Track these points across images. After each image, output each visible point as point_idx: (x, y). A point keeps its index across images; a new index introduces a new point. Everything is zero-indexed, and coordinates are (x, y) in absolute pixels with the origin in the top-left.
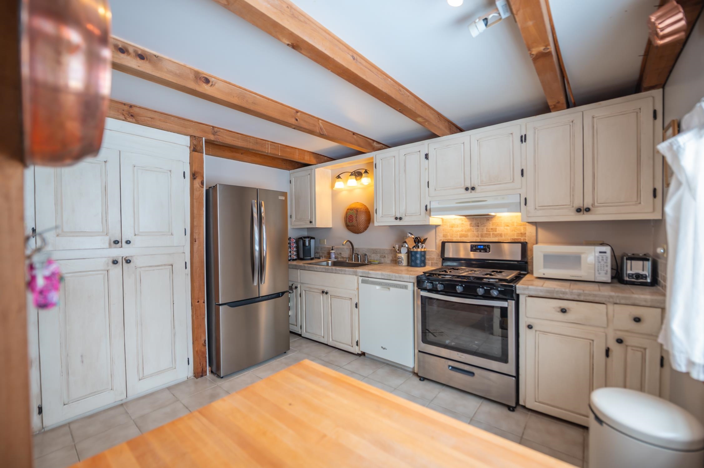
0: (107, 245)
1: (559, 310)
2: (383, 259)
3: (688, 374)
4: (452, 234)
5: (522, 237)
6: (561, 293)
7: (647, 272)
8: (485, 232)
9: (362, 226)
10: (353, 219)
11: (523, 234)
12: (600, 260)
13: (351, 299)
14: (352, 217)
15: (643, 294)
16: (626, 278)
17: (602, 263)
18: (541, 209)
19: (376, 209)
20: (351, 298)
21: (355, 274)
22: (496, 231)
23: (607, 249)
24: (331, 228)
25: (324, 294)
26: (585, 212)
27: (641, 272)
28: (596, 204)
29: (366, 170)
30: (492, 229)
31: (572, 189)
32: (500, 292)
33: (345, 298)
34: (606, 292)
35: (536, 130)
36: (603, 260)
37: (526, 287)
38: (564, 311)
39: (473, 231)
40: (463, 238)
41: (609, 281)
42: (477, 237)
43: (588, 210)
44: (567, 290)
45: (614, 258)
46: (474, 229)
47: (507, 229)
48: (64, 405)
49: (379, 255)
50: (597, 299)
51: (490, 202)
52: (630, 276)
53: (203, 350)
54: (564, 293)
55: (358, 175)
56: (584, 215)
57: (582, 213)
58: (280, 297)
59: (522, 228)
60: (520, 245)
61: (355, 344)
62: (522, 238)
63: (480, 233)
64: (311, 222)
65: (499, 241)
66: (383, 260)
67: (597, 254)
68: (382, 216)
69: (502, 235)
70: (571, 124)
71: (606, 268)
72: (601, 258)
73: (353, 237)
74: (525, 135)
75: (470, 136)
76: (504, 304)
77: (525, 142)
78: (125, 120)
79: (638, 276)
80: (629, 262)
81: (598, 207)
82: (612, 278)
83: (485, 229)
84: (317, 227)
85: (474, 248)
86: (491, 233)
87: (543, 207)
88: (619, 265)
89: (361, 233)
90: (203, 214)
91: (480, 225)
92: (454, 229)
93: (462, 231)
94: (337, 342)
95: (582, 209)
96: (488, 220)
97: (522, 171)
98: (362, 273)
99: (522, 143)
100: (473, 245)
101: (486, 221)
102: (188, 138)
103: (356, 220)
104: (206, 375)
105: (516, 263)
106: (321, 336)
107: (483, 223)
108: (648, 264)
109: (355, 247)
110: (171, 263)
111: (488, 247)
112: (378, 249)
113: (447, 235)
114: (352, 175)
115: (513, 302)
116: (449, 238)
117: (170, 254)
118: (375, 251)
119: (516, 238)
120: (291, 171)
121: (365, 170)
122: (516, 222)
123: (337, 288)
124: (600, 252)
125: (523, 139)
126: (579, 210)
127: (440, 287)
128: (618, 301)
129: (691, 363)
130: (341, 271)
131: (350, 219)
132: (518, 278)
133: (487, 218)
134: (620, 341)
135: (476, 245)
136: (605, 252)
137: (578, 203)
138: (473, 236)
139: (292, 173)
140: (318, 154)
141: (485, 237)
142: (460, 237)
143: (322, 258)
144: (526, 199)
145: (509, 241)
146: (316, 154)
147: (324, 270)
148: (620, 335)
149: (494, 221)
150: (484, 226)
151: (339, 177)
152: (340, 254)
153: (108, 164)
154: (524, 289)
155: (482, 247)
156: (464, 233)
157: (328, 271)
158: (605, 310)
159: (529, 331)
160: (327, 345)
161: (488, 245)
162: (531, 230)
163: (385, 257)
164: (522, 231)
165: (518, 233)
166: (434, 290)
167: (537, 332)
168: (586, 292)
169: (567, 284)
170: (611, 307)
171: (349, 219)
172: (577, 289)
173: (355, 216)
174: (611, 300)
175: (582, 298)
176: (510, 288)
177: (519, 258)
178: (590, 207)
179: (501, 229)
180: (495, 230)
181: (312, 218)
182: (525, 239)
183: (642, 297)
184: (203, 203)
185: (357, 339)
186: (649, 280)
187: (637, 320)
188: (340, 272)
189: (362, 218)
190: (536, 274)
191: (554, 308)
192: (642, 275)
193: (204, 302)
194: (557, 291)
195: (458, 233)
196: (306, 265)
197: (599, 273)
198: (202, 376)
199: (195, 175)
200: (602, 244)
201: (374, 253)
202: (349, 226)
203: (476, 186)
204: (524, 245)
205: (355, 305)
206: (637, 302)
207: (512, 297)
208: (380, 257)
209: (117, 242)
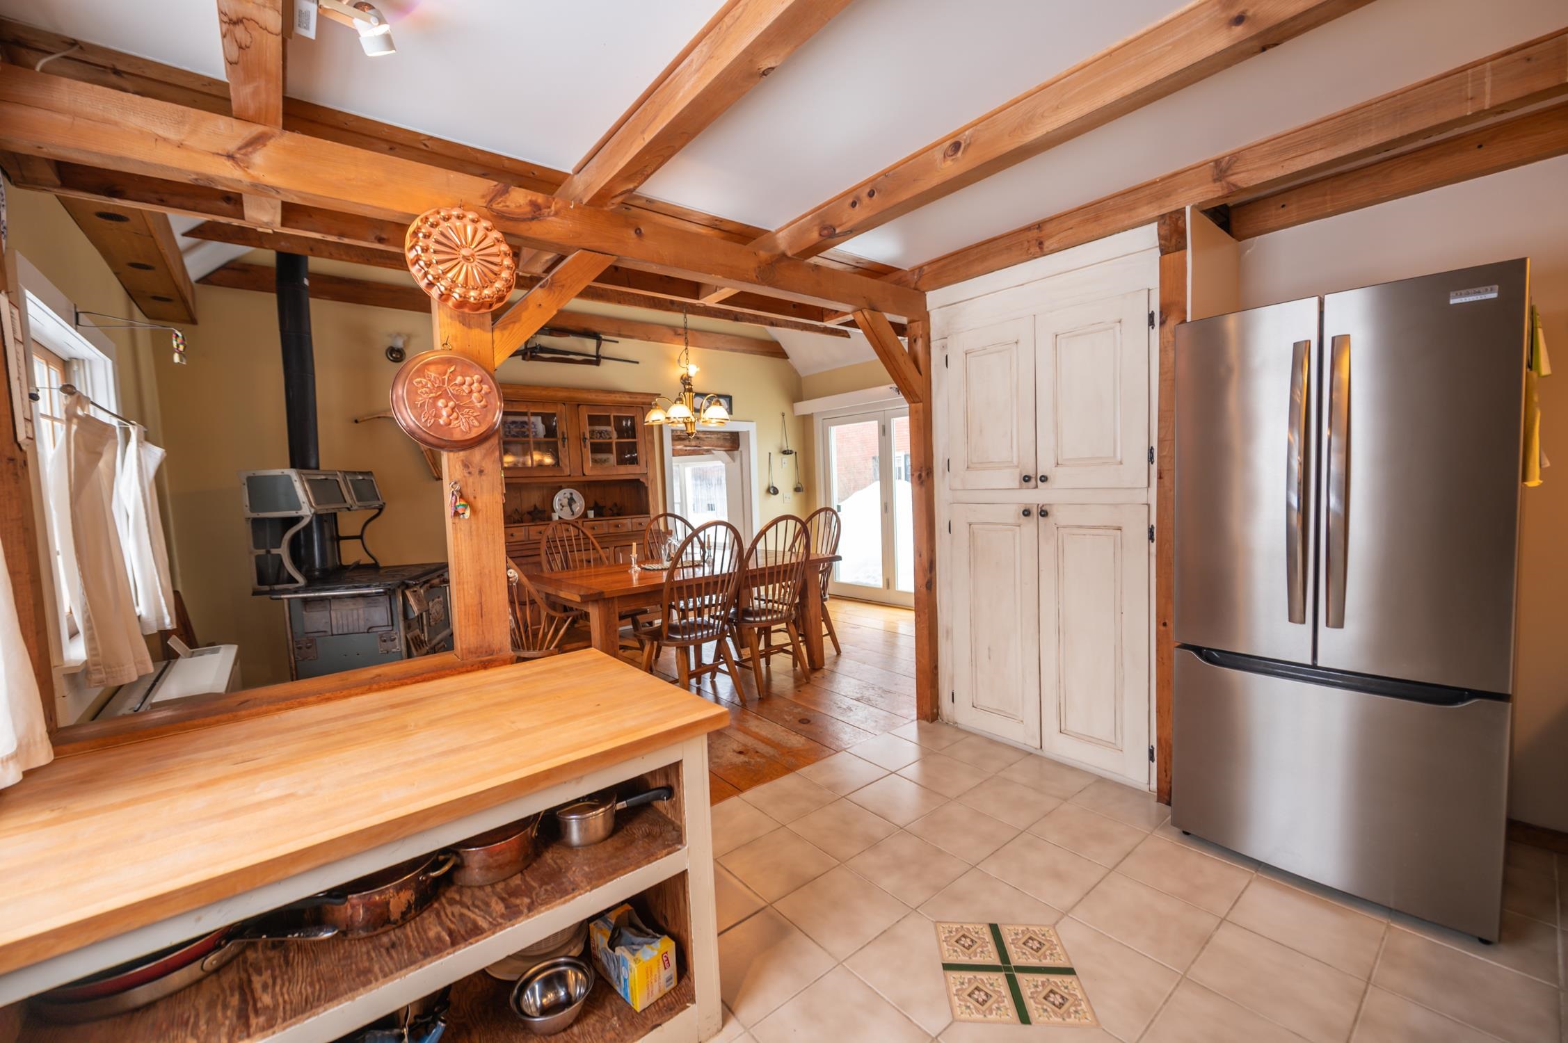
48: (974, 707)
110: (1119, 525)
117: (1115, 505)
153: (1019, 345)
209: (1027, 479)
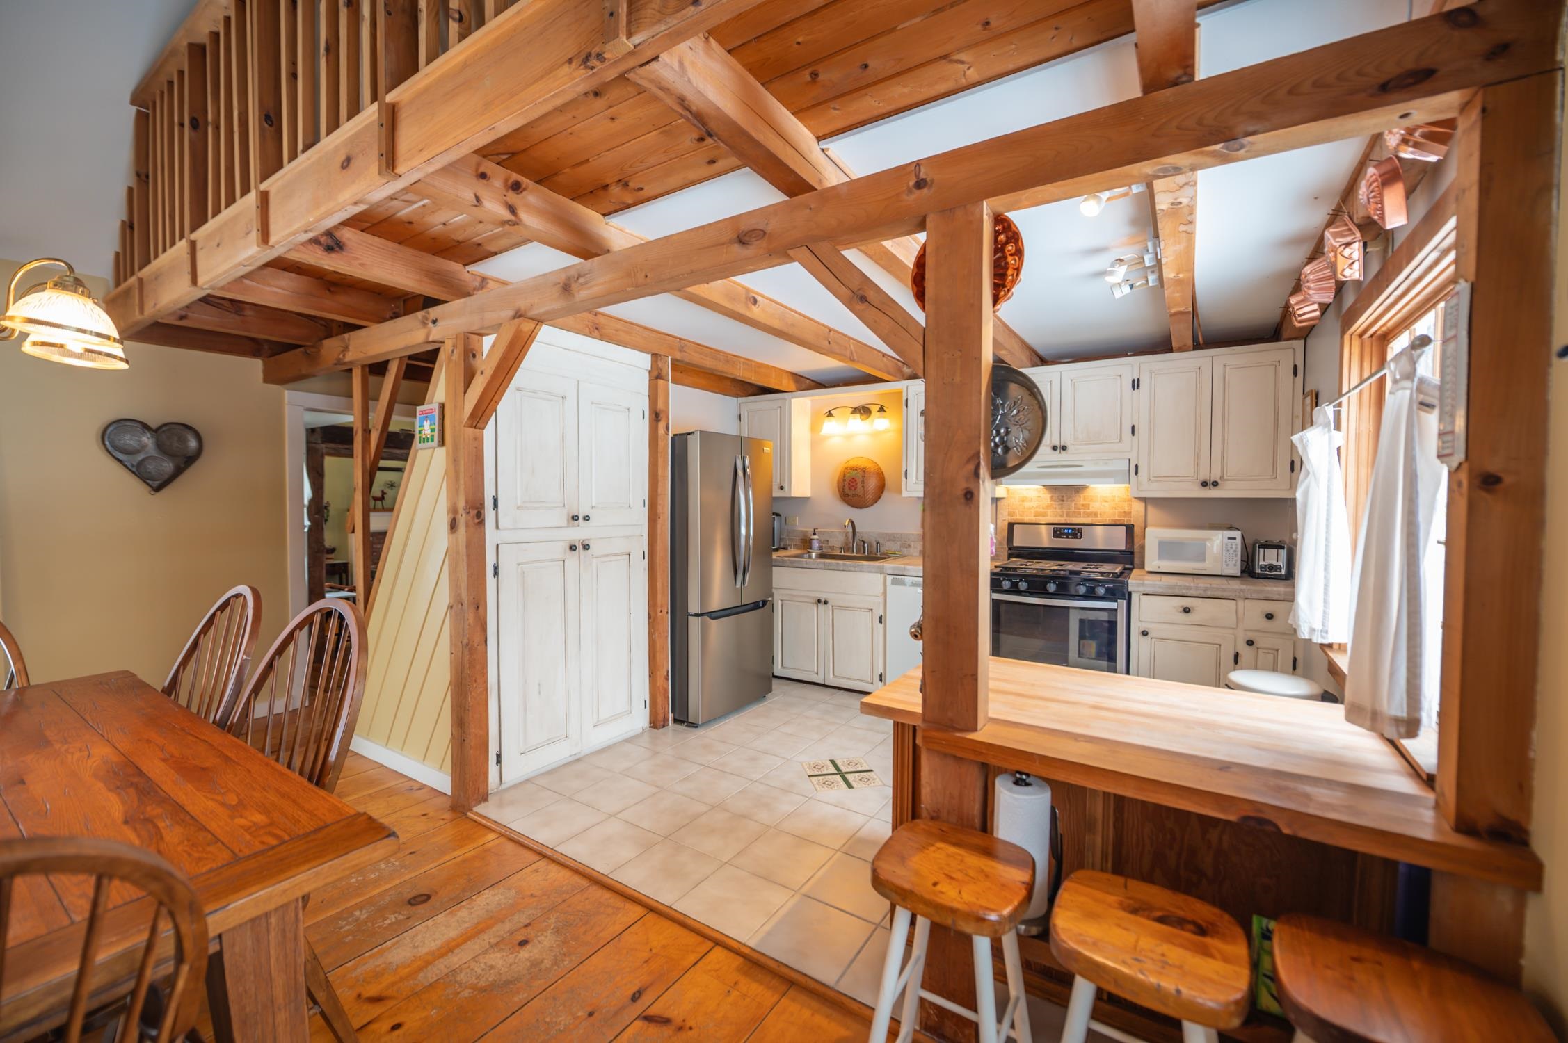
0: (564, 523)
1: (1181, 609)
2: (905, 549)
3: (1310, 640)
4: (1023, 512)
5: (1125, 517)
6: (1184, 589)
7: (1282, 563)
8: (1073, 510)
9: (870, 496)
10: (856, 484)
11: (1128, 514)
12: (1229, 549)
13: (872, 610)
14: (855, 481)
15: (1275, 586)
16: (1258, 571)
17: (1232, 551)
18: (1157, 481)
19: (906, 471)
20: (871, 608)
21: (881, 571)
22: (1089, 509)
23: (1237, 534)
24: (808, 498)
25: (821, 606)
26: (1211, 486)
27: (1275, 563)
28: (1225, 477)
29: (882, 406)
30: (1083, 505)
31: (1197, 456)
32: (1107, 589)
33: (860, 609)
34: (1235, 585)
35: (1153, 374)
36: (1232, 548)
37: (1141, 582)
38: (1187, 610)
39: (1055, 508)
40: (1040, 518)
41: (1239, 574)
42: (1062, 516)
43: (1215, 484)
44: (1192, 584)
45: (1244, 545)
46: (1056, 504)
47: (1104, 506)
48: (522, 754)
49: (899, 543)
50: (1226, 594)
51: (1087, 467)
52: (1262, 567)
53: (665, 686)
54: (1188, 588)
55: (864, 412)
56: (1210, 491)
57: (1208, 487)
58: (760, 608)
59: (1126, 504)
60: (1124, 528)
61: (877, 678)
62: (1126, 519)
63: (1065, 511)
64: (782, 488)
65: (1094, 523)
66: (905, 551)
67: (1226, 540)
68: (916, 483)
69: (1097, 514)
70: (1198, 370)
71: (1235, 558)
72: (1229, 546)
73: (857, 515)
74: (1138, 380)
75: (1061, 372)
76: (1113, 605)
77: (1138, 388)
78: (590, 335)
79: (1272, 568)
80: (1262, 550)
81: (1227, 480)
82: (1242, 572)
83: (1073, 505)
84: (793, 495)
85: (1058, 533)
86: (1082, 511)
87: (1159, 478)
88: (1250, 555)
89: (867, 507)
90: (668, 476)
91: (1065, 499)
92: (1027, 504)
93: (1038, 507)
94: (843, 678)
95: (1208, 482)
96: (1078, 492)
97: (1133, 427)
98: (894, 569)
99: (1134, 390)
100: (1057, 528)
101: (1075, 493)
102: (649, 357)
103: (863, 487)
104: (668, 725)
105: (1118, 553)
106: (814, 672)
107: (1071, 497)
108: (1283, 553)
109: (857, 530)
110: (628, 551)
111: (1080, 531)
112: (897, 534)
113: (1014, 512)
114: (853, 413)
115: (1125, 601)
116: (1017, 518)
117: (627, 537)
118: (892, 538)
119: (1117, 518)
120: (740, 399)
121: (880, 407)
122: (1118, 497)
123: (845, 594)
124: (1229, 538)
125: (1136, 384)
126: (1204, 484)
127: (1023, 586)
128: (1249, 596)
129: (1313, 630)
130: (855, 566)
131: (852, 484)
132: (1126, 572)
133: (1078, 489)
134: (1250, 643)
135: (1061, 528)
136: (1235, 539)
137: (1204, 475)
138: (1055, 515)
139: (743, 403)
140: (800, 376)
141: (1073, 517)
142: (1035, 516)
143: (791, 548)
144: (1137, 466)
145: (1107, 522)
146: (796, 374)
147: (822, 566)
148: (1250, 636)
149: (1087, 493)
150: (1072, 501)
151: (830, 414)
152: (826, 542)
153: (565, 401)
154: (1138, 585)
155: (1070, 531)
156: (1041, 510)
157: (830, 568)
158: (1235, 607)
159: (1143, 639)
160: (824, 685)
161: (1079, 528)
162: (1138, 508)
163: (909, 546)
164: (1126, 509)
165: (1120, 512)
166: (1014, 590)
167: (1154, 640)
168: (1215, 586)
169: (1189, 578)
170: (1241, 603)
171: (849, 484)
172: (1203, 583)
173: (861, 480)
174: (1242, 594)
175: (1209, 594)
176: (1121, 585)
177: (1123, 548)
178: (1218, 480)
179: (1095, 506)
180: (1088, 506)
181: (784, 480)
182: (1130, 521)
183: (1275, 589)
184: (668, 458)
185: (881, 670)
186: (1283, 572)
187: (1270, 616)
188: (853, 569)
189: (872, 483)
190: (1148, 568)
191: (1175, 608)
192: (1276, 566)
193: (667, 613)
194: (1180, 586)
195: (1032, 511)
196: (785, 558)
197: (1227, 565)
198: (664, 726)
199: (657, 416)
200: (1230, 528)
201: (889, 540)
202: (849, 496)
203: (1068, 445)
204: (1130, 529)
205: (878, 618)
206: (1270, 596)
207: (1124, 595)
208: (901, 546)
209: (575, 518)
